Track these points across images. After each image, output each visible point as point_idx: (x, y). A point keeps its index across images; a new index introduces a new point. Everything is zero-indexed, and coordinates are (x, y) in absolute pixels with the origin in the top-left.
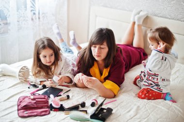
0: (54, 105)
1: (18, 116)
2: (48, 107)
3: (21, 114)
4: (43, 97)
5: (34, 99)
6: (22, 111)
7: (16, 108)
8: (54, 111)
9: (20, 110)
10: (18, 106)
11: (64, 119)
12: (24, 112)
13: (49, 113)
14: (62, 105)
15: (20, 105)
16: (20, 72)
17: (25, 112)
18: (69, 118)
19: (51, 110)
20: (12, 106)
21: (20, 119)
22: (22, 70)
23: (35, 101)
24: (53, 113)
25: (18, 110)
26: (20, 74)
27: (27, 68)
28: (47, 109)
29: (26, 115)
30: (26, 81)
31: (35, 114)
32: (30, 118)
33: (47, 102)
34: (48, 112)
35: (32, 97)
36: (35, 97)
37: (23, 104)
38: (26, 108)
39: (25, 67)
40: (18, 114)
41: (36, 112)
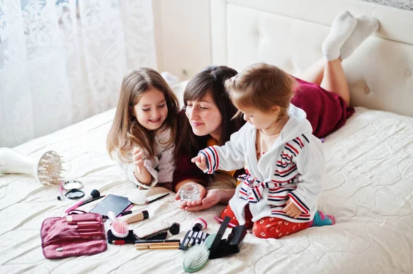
0: (115, 233)
1: (43, 257)
2: (102, 237)
3: (49, 253)
4: (92, 217)
5: (74, 223)
6: (51, 246)
7: (39, 241)
8: (116, 244)
9: (47, 245)
10: (43, 237)
11: (134, 259)
12: (56, 248)
13: (105, 249)
14: (131, 232)
15: (46, 235)
16: (40, 164)
17: (58, 249)
19: (110, 243)
20: (32, 239)
21: (48, 261)
22: (43, 160)
23: (76, 227)
24: (112, 248)
25: (43, 246)
26: (41, 168)
27: (55, 156)
28: (101, 241)
29: (60, 254)
30: (55, 183)
31: (78, 251)
33: (101, 227)
34: (102, 247)
35: (70, 218)
36: (76, 218)
37: (53, 234)
38: (59, 241)
39: (50, 152)
40: (44, 253)
41: (80, 248)
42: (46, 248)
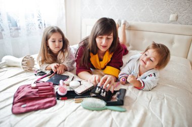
1: (11, 113)
2: (53, 95)
3: (16, 110)
4: (48, 84)
5: (36, 88)
6: (19, 104)
7: (11, 101)
8: (62, 99)
9: (16, 103)
10: (15, 97)
11: (75, 110)
12: (20, 106)
13: (56, 104)
15: (18, 95)
16: (23, 61)
17: (23, 106)
18: (81, 107)
19: (58, 99)
20: (8, 99)
21: (13, 116)
22: (25, 59)
23: (37, 90)
24: (60, 103)
25: (14, 104)
26: (23, 63)
28: (53, 99)
29: (24, 110)
30: (31, 70)
31: (36, 107)
32: (28, 114)
33: (53, 89)
34: (54, 103)
35: (34, 85)
36: (38, 85)
37: (21, 95)
38: (25, 99)
40: (12, 109)
41: (38, 104)
42: (15, 105)
